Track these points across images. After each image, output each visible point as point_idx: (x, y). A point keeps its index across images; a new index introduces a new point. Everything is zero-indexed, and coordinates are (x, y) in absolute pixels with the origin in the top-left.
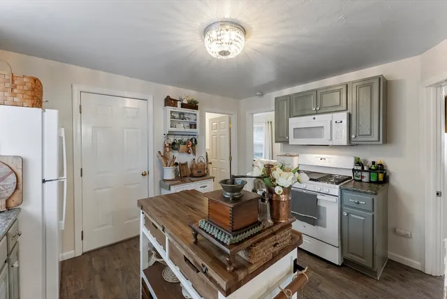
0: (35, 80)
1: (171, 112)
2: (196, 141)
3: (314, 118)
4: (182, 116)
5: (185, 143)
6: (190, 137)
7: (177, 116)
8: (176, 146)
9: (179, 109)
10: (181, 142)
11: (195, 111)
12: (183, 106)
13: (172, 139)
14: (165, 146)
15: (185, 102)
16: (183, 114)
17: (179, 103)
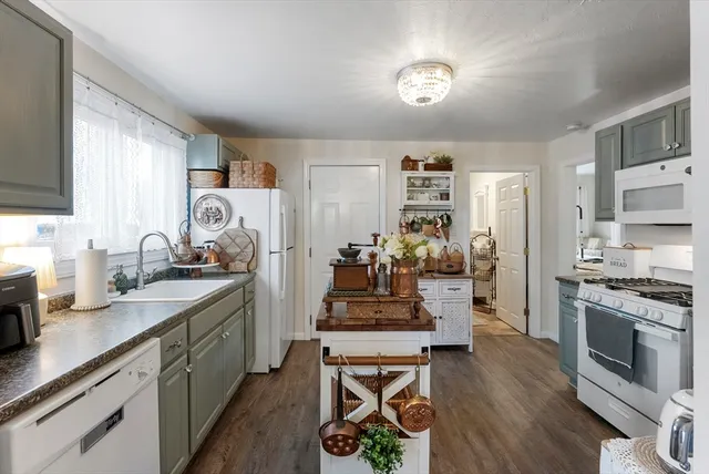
0: (267, 164)
1: (409, 178)
2: (449, 218)
3: (663, 168)
4: (427, 182)
5: (430, 223)
6: (441, 213)
7: (418, 183)
8: (416, 226)
9: (421, 173)
10: (423, 219)
11: (448, 174)
12: (427, 167)
13: (411, 216)
14: (401, 226)
15: (431, 161)
16: (429, 179)
17: (420, 164)
